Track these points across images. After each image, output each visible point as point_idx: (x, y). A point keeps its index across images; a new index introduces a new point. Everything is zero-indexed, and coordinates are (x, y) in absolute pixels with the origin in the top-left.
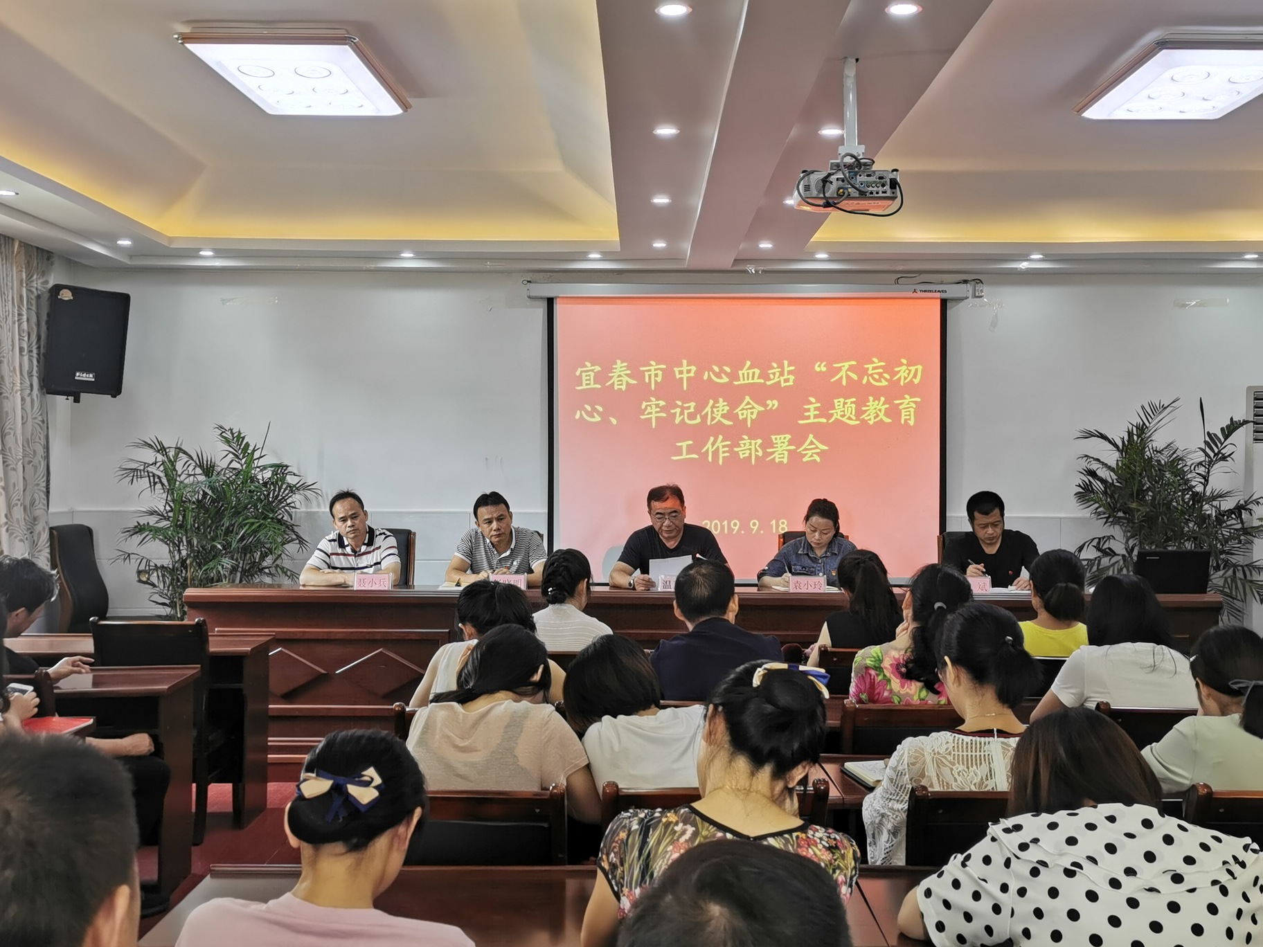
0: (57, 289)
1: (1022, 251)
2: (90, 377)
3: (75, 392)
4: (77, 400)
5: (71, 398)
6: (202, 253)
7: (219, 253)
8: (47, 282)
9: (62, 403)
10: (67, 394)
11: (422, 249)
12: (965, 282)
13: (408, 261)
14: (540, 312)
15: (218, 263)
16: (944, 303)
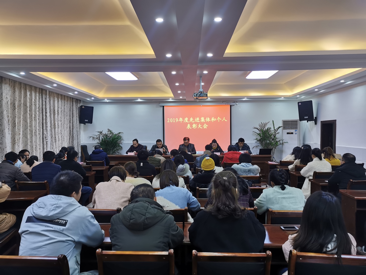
0: (82, 106)
1: (244, 97)
2: (87, 121)
3: (84, 123)
4: (85, 124)
5: (84, 124)
6: (105, 100)
7: (108, 100)
8: (80, 105)
9: (82, 125)
10: (83, 123)
11: (141, 98)
12: (234, 102)
13: (139, 100)
14: (162, 108)
15: (108, 101)
16: (231, 106)
